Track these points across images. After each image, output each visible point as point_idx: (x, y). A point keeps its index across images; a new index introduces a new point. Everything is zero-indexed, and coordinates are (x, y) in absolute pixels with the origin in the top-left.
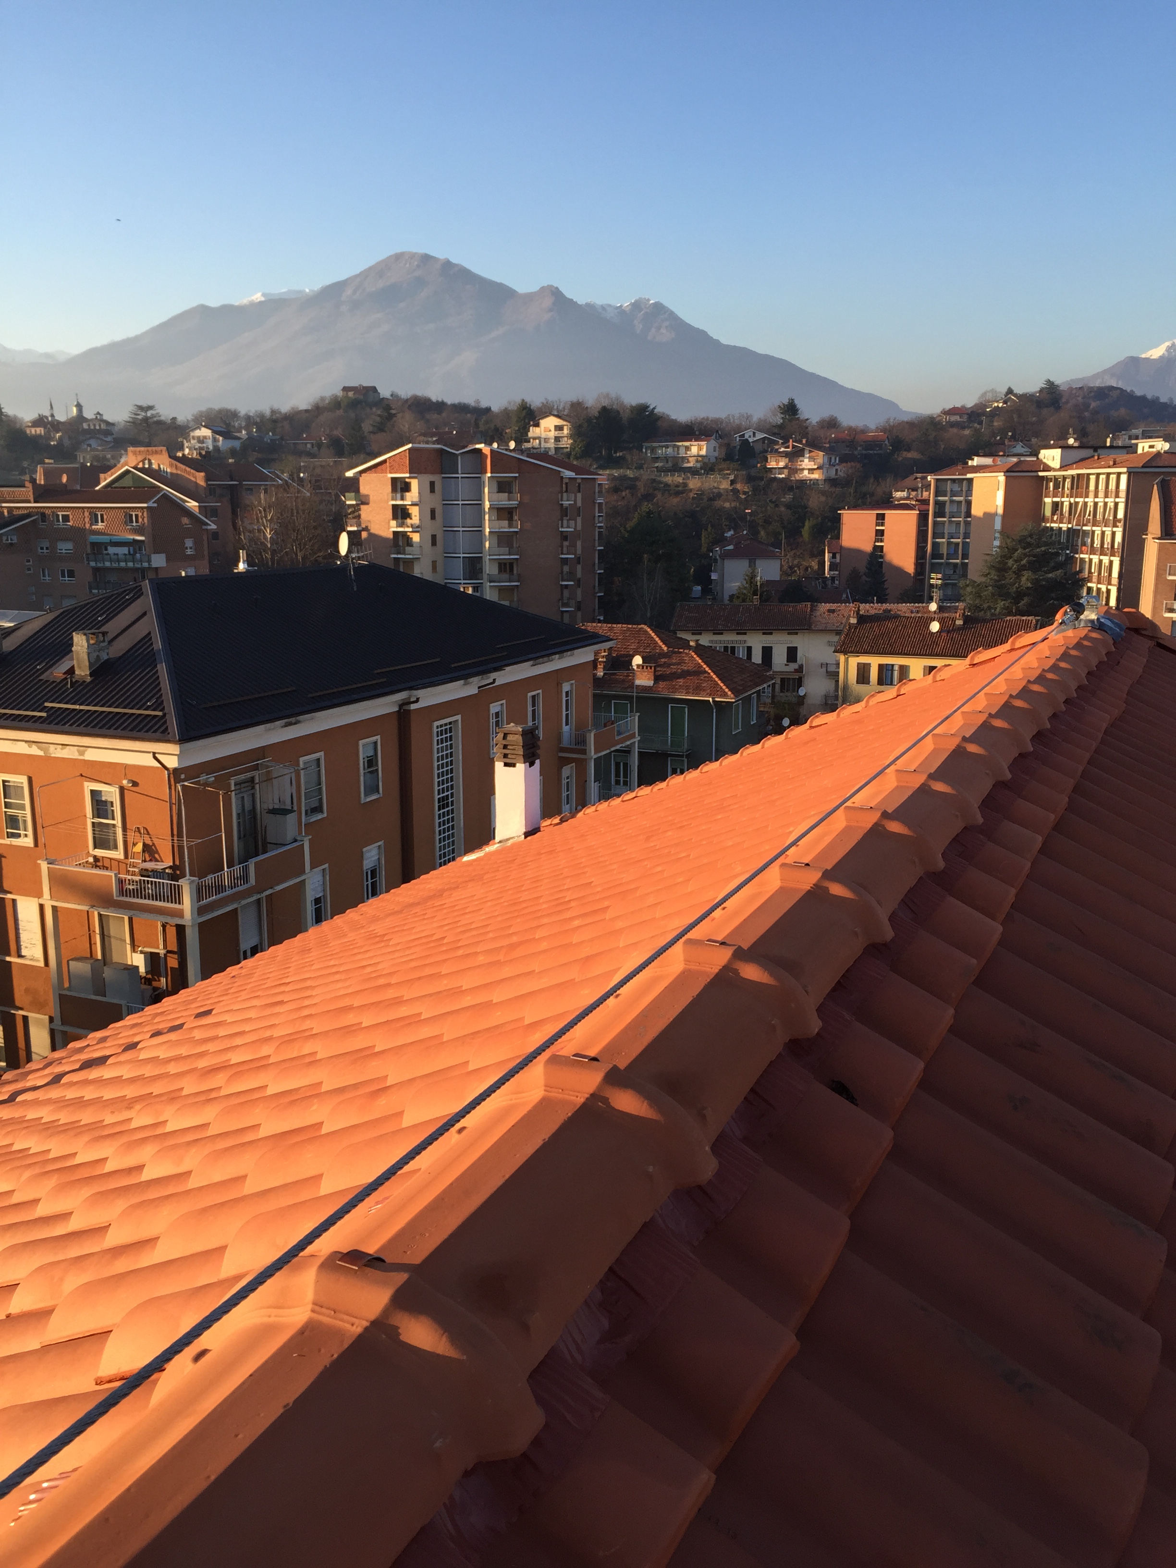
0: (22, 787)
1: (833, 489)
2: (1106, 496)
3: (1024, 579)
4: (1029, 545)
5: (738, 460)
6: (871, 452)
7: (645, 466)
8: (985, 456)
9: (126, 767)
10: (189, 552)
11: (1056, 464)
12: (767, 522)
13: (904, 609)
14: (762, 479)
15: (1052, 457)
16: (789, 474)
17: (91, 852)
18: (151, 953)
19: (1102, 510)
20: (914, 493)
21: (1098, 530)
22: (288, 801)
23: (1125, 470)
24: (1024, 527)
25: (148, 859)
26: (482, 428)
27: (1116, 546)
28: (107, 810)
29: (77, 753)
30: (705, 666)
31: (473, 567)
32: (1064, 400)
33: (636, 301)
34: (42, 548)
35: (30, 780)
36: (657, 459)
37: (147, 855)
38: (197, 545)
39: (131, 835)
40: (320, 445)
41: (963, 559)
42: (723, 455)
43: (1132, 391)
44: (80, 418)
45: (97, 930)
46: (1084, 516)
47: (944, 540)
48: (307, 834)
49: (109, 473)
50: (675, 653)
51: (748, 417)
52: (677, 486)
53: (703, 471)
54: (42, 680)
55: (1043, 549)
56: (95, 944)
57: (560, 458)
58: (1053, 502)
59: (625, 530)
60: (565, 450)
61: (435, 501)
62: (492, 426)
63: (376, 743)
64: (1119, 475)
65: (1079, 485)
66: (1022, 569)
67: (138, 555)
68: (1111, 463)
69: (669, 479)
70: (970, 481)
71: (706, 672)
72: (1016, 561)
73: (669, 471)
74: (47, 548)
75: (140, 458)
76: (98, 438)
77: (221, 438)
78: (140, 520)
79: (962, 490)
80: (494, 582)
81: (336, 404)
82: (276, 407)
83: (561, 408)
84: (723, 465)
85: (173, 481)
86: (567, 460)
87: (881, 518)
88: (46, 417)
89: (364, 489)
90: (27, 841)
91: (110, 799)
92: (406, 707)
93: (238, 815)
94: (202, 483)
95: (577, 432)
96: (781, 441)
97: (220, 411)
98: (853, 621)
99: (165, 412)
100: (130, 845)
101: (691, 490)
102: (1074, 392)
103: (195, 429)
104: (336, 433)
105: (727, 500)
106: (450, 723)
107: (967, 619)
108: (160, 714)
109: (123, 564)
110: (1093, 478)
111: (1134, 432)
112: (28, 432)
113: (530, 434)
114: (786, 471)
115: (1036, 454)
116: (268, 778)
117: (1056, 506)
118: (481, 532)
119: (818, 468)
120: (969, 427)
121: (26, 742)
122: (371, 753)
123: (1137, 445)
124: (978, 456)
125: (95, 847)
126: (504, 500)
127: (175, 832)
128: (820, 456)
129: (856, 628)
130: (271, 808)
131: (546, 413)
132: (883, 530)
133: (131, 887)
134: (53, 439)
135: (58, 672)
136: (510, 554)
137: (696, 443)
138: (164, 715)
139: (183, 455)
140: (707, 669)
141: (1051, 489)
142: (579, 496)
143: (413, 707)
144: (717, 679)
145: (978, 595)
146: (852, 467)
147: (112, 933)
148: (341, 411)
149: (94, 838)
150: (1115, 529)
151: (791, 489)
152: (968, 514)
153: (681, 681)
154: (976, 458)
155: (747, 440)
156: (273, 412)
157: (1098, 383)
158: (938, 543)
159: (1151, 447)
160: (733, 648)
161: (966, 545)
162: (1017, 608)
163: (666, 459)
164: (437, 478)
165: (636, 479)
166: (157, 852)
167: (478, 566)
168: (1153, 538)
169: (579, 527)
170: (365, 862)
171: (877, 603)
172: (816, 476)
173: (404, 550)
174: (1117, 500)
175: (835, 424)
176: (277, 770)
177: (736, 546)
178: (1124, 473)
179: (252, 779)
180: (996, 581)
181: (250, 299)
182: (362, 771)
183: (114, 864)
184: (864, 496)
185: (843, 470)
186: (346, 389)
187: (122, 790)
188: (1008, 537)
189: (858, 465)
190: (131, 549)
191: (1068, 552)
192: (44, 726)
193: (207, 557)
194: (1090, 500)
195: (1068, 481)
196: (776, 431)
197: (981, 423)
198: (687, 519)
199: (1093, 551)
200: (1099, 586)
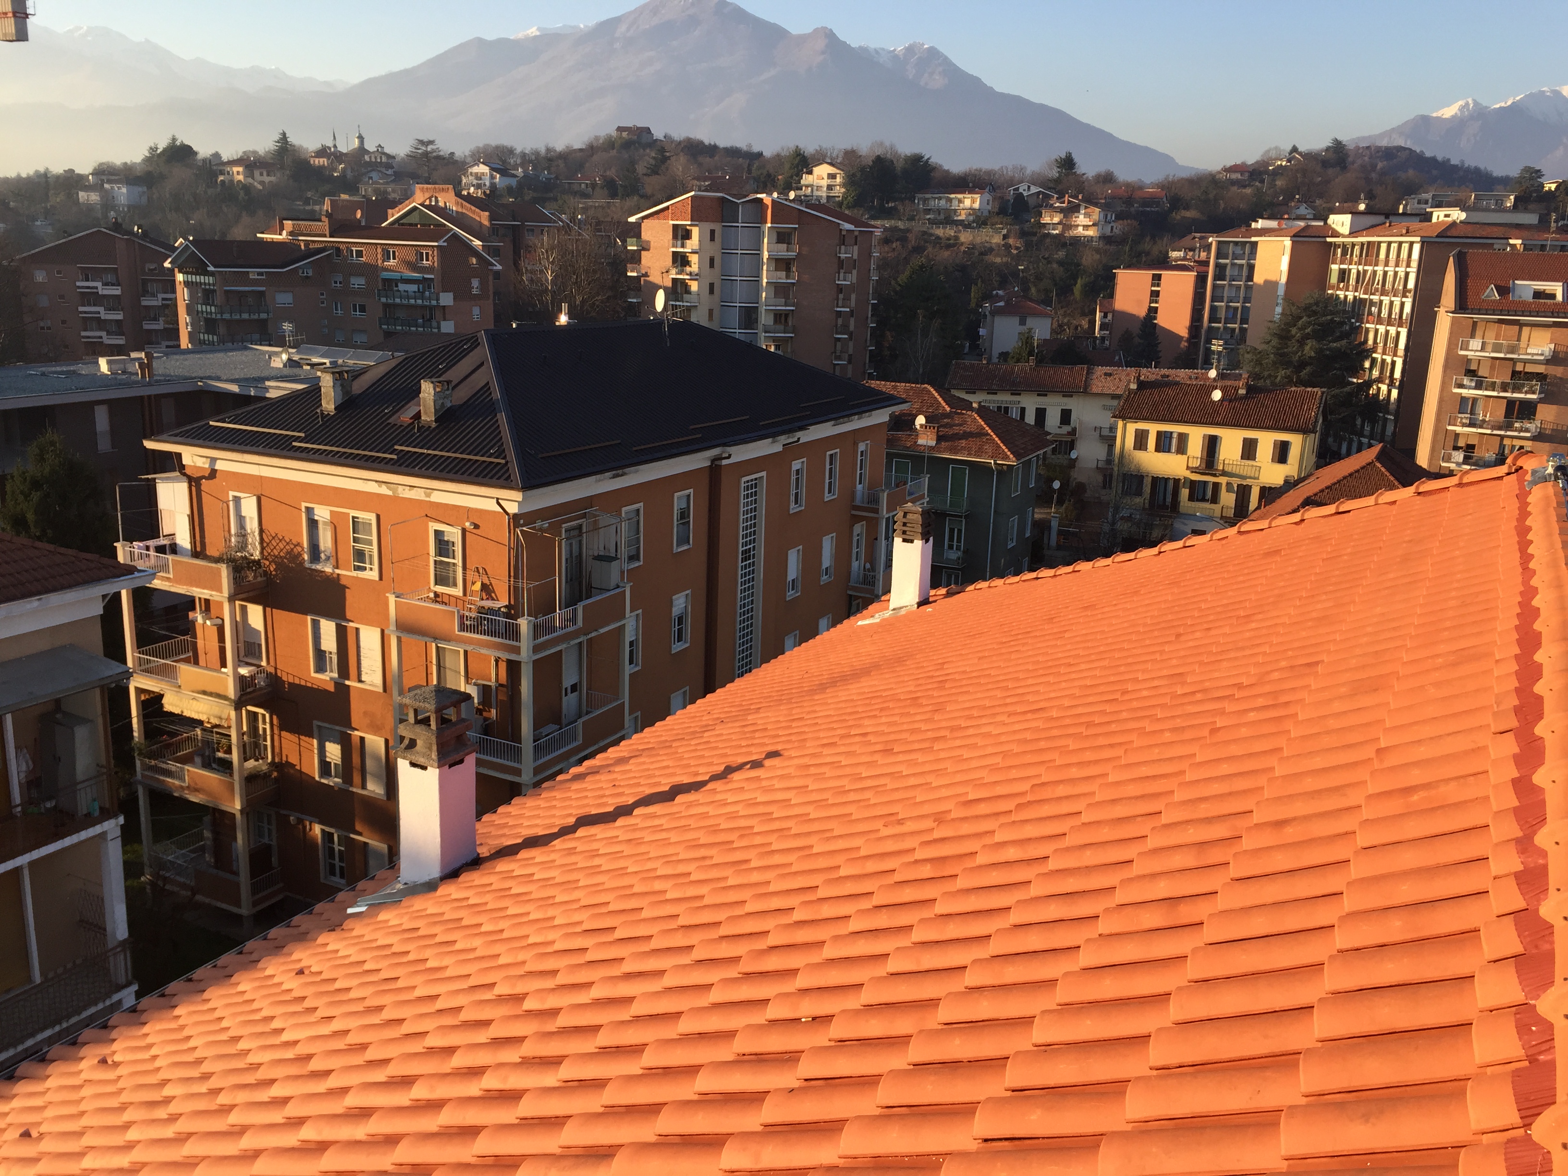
0: (370, 524)
1: (1108, 247)
2: (1397, 265)
3: (1307, 348)
4: (1315, 313)
5: (1011, 215)
6: (1148, 209)
7: (917, 218)
8: (1269, 218)
9: (469, 510)
10: (475, 291)
11: (1345, 230)
12: (1039, 278)
13: (1182, 375)
14: (1035, 234)
15: (1341, 222)
16: (1063, 231)
17: (432, 588)
18: (484, 685)
19: (1391, 279)
20: (1191, 253)
21: (1386, 300)
22: (613, 550)
23: (1418, 239)
24: (1307, 296)
25: (485, 597)
26: (755, 173)
27: (1404, 317)
28: (448, 549)
29: (423, 495)
30: (987, 428)
31: (749, 316)
32: (1350, 159)
33: (910, 45)
34: (336, 282)
35: (378, 517)
36: (928, 211)
37: (484, 594)
38: (483, 285)
39: (471, 575)
40: (594, 186)
41: (1241, 323)
42: (996, 210)
43: (1422, 152)
44: (362, 150)
45: (434, 661)
46: (1373, 285)
47: (1223, 304)
48: (629, 581)
49: (397, 209)
50: (958, 414)
51: (1022, 169)
52: (949, 239)
53: (975, 225)
54: (389, 424)
55: (1329, 318)
56: (432, 674)
57: (830, 207)
58: (1340, 269)
59: (897, 283)
60: (837, 199)
61: (715, 250)
62: (765, 172)
63: (689, 496)
64: (1411, 244)
65: (1370, 252)
66: (1307, 337)
67: (427, 293)
68: (1404, 231)
69: (940, 232)
70: (1255, 244)
71: (988, 434)
72: (1300, 329)
73: (941, 223)
74: (340, 283)
75: (427, 195)
76: (380, 171)
77: (498, 176)
78: (430, 258)
79: (1244, 253)
80: (769, 332)
81: (610, 144)
82: (551, 145)
83: (834, 155)
84: (996, 219)
85: (459, 220)
86: (838, 209)
87: (1157, 279)
88: (330, 148)
89: (645, 235)
90: (372, 574)
91: (452, 540)
92: (717, 463)
93: (567, 560)
94: (486, 223)
95: (850, 182)
96: (1056, 196)
97: (497, 147)
98: (1134, 386)
99: (445, 146)
100: (469, 584)
101: (962, 244)
102: (1360, 151)
103: (473, 166)
104: (608, 173)
105: (997, 255)
106: (756, 479)
107: (1250, 389)
108: (503, 461)
109: (412, 301)
110: (1384, 247)
111: (1424, 196)
112: (312, 162)
113: (803, 182)
114: (1060, 227)
115: (1325, 220)
116: (596, 528)
117: (1343, 275)
118: (758, 282)
119: (1093, 225)
120: (1249, 185)
121: (376, 481)
122: (684, 505)
123: (1432, 213)
124: (1262, 218)
125: (436, 584)
126: (782, 251)
127: (512, 574)
128: (1096, 213)
129: (1136, 393)
130: (596, 554)
131: (819, 160)
132: (1159, 291)
133: (468, 623)
134: (335, 170)
135: (405, 417)
136: (786, 305)
137: (970, 196)
138: (507, 463)
139: (469, 193)
140: (990, 431)
141: (1339, 255)
142: (856, 248)
143: (725, 462)
144: (999, 442)
145: (1259, 363)
146: (1128, 225)
147: (448, 665)
148: (615, 151)
149: (436, 575)
150: (1404, 299)
151: (1064, 245)
152: (1250, 277)
153: (963, 443)
154: (1260, 221)
155: (1021, 193)
156: (548, 150)
157: (1384, 143)
158: (1216, 307)
159: (1447, 216)
160: (1006, 409)
161: (1245, 310)
162: (1298, 377)
163: (939, 211)
164: (717, 227)
165: (908, 231)
166: (494, 592)
167: (754, 316)
168: (1447, 312)
169: (854, 281)
170: (674, 609)
171: (1155, 367)
172: (1091, 233)
173: (682, 297)
174: (1408, 269)
175: (1111, 179)
176: (605, 519)
177: (1007, 303)
178: (1417, 242)
179: (580, 527)
180: (1278, 349)
181: (525, 33)
182: (675, 523)
183: (453, 600)
184: (1139, 255)
185: (1118, 228)
186: (620, 129)
187: (464, 531)
188: (1293, 304)
189: (1135, 223)
190: (421, 286)
191: (1353, 321)
192: (395, 468)
193: (491, 297)
194: (1380, 269)
195: (1357, 249)
196: (1052, 185)
197: (1262, 181)
198: (957, 273)
199: (1380, 321)
200: (1384, 357)
